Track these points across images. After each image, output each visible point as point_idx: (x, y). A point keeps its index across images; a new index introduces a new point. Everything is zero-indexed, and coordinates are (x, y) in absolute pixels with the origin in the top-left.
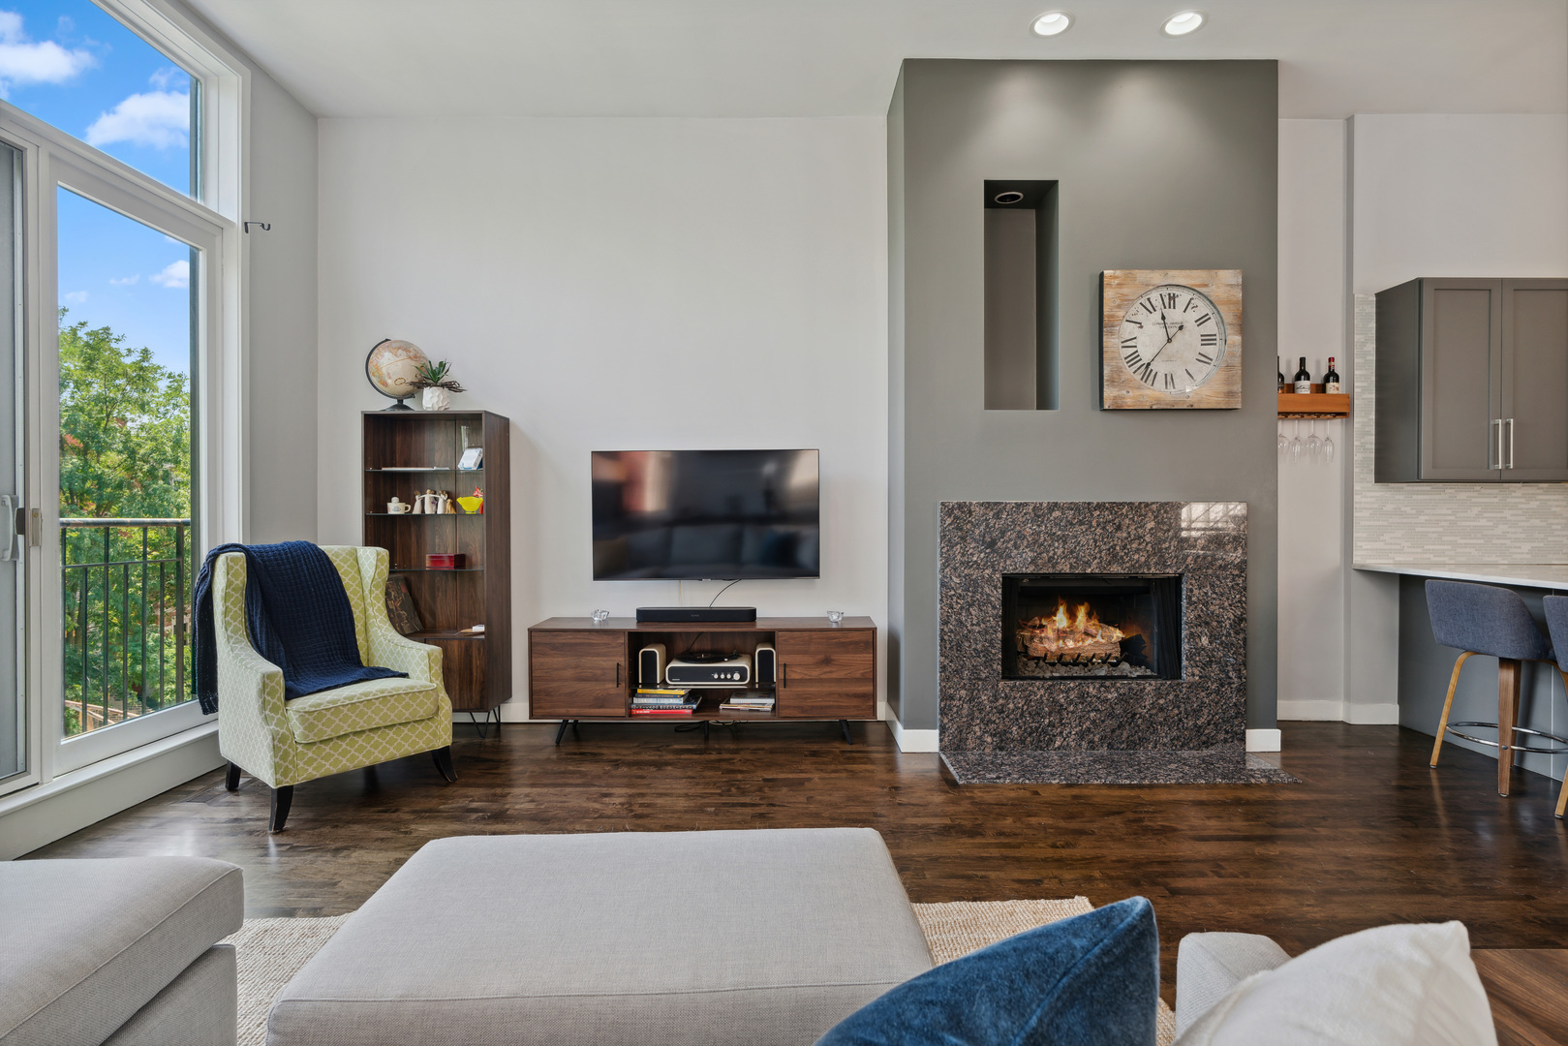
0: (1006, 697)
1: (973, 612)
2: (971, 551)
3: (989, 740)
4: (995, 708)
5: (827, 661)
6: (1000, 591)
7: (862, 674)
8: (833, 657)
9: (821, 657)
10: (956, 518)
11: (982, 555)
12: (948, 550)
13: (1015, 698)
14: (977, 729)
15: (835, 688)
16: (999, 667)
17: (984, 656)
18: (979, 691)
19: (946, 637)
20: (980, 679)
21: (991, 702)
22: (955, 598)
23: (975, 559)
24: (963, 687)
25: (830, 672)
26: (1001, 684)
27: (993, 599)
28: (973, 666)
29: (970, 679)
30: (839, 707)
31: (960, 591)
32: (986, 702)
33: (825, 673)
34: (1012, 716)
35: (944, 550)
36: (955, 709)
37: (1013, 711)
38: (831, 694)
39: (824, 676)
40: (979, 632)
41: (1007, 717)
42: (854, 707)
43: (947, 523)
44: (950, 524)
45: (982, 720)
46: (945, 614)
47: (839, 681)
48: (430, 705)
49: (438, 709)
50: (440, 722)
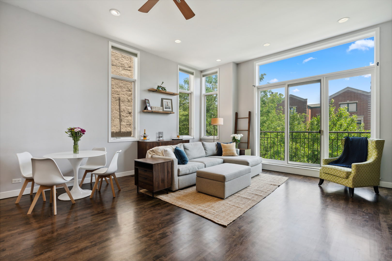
48: (344, 175)
49: (347, 177)
50: (349, 181)
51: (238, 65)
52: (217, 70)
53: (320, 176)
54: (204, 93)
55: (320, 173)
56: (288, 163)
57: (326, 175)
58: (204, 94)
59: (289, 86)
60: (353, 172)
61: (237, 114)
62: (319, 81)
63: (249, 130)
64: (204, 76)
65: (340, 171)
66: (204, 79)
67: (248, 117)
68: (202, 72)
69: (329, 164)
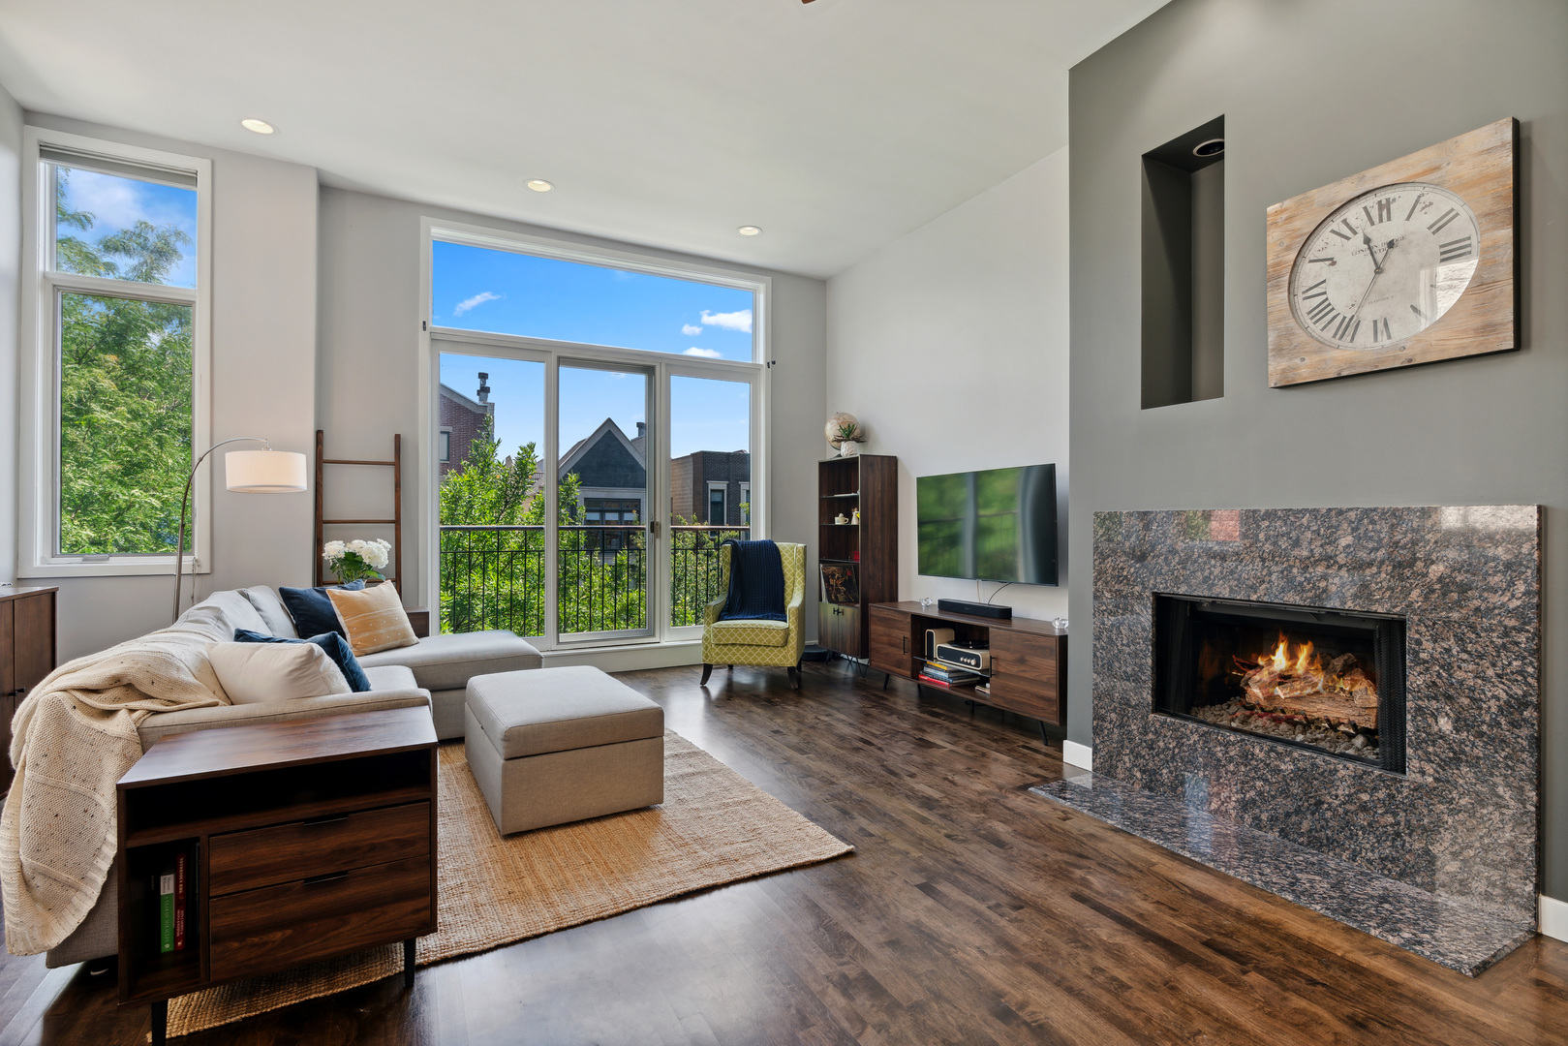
0: (1156, 732)
1: (1123, 631)
2: (1122, 564)
3: (1138, 775)
4: (1145, 741)
5: (1022, 661)
6: (1150, 611)
7: (1048, 679)
8: (1027, 658)
9: (1018, 655)
10: (1108, 529)
11: (1132, 570)
12: (1100, 563)
13: (1165, 736)
14: (1126, 759)
15: (1027, 687)
16: (1149, 696)
17: (1134, 681)
18: (1129, 718)
19: (1098, 654)
20: (1130, 706)
21: (1141, 733)
22: (1106, 614)
23: (1125, 573)
24: (1114, 710)
25: (1025, 671)
26: (1151, 716)
27: (1142, 619)
28: (1123, 689)
29: (1120, 702)
30: (1031, 706)
31: (1110, 607)
32: (1135, 732)
33: (1021, 671)
34: (1162, 756)
35: (1097, 563)
36: (1106, 732)
37: (1164, 750)
38: (1025, 692)
39: (1020, 674)
40: (1129, 654)
41: (1158, 755)
42: (1043, 709)
43: (1100, 534)
44: (1102, 536)
45: (1132, 752)
46: (1098, 629)
47: (1031, 681)
48: (779, 639)
49: (786, 642)
50: (788, 651)
51: (327, 190)
52: (201, 166)
53: (707, 657)
54: (47, 269)
55: (706, 648)
56: (558, 643)
57: (725, 649)
58: (45, 276)
59: (563, 361)
60: (792, 627)
61: (319, 435)
62: (649, 371)
63: (397, 522)
64: (47, 152)
65: (769, 630)
66: (43, 167)
67: (392, 459)
68: (29, 115)
69: (720, 618)
